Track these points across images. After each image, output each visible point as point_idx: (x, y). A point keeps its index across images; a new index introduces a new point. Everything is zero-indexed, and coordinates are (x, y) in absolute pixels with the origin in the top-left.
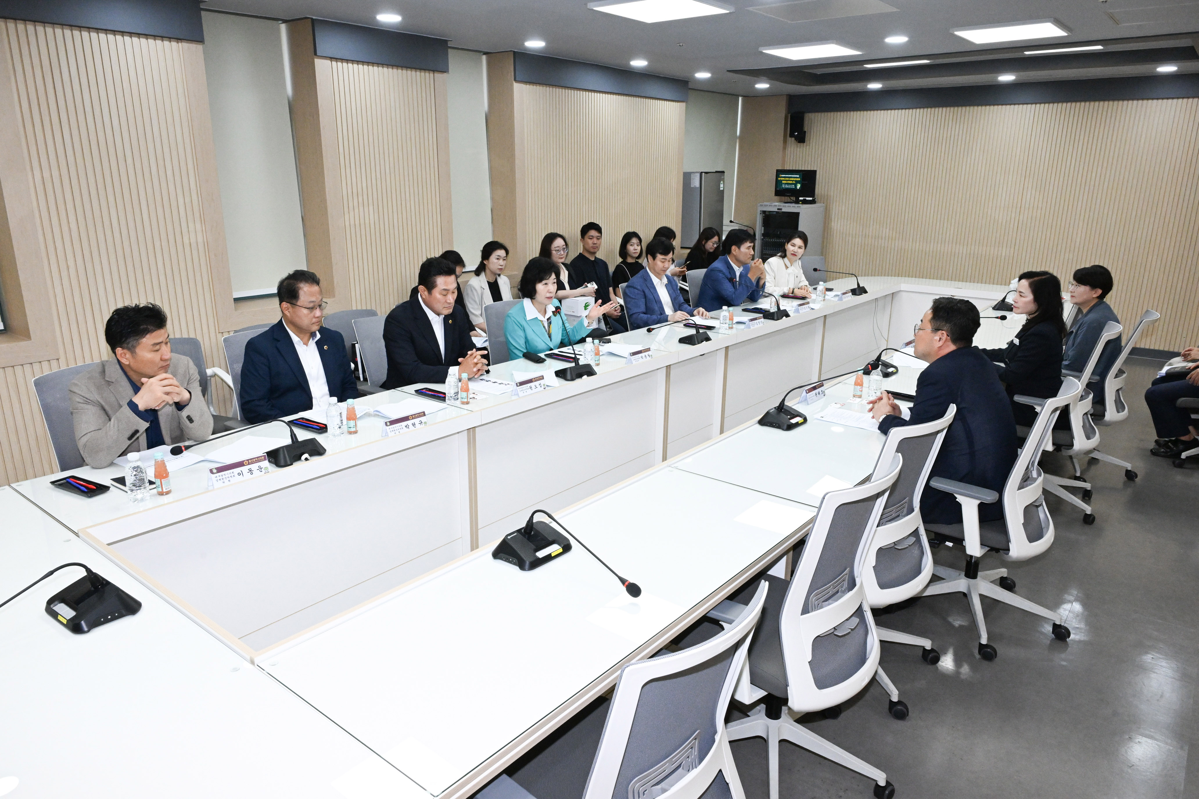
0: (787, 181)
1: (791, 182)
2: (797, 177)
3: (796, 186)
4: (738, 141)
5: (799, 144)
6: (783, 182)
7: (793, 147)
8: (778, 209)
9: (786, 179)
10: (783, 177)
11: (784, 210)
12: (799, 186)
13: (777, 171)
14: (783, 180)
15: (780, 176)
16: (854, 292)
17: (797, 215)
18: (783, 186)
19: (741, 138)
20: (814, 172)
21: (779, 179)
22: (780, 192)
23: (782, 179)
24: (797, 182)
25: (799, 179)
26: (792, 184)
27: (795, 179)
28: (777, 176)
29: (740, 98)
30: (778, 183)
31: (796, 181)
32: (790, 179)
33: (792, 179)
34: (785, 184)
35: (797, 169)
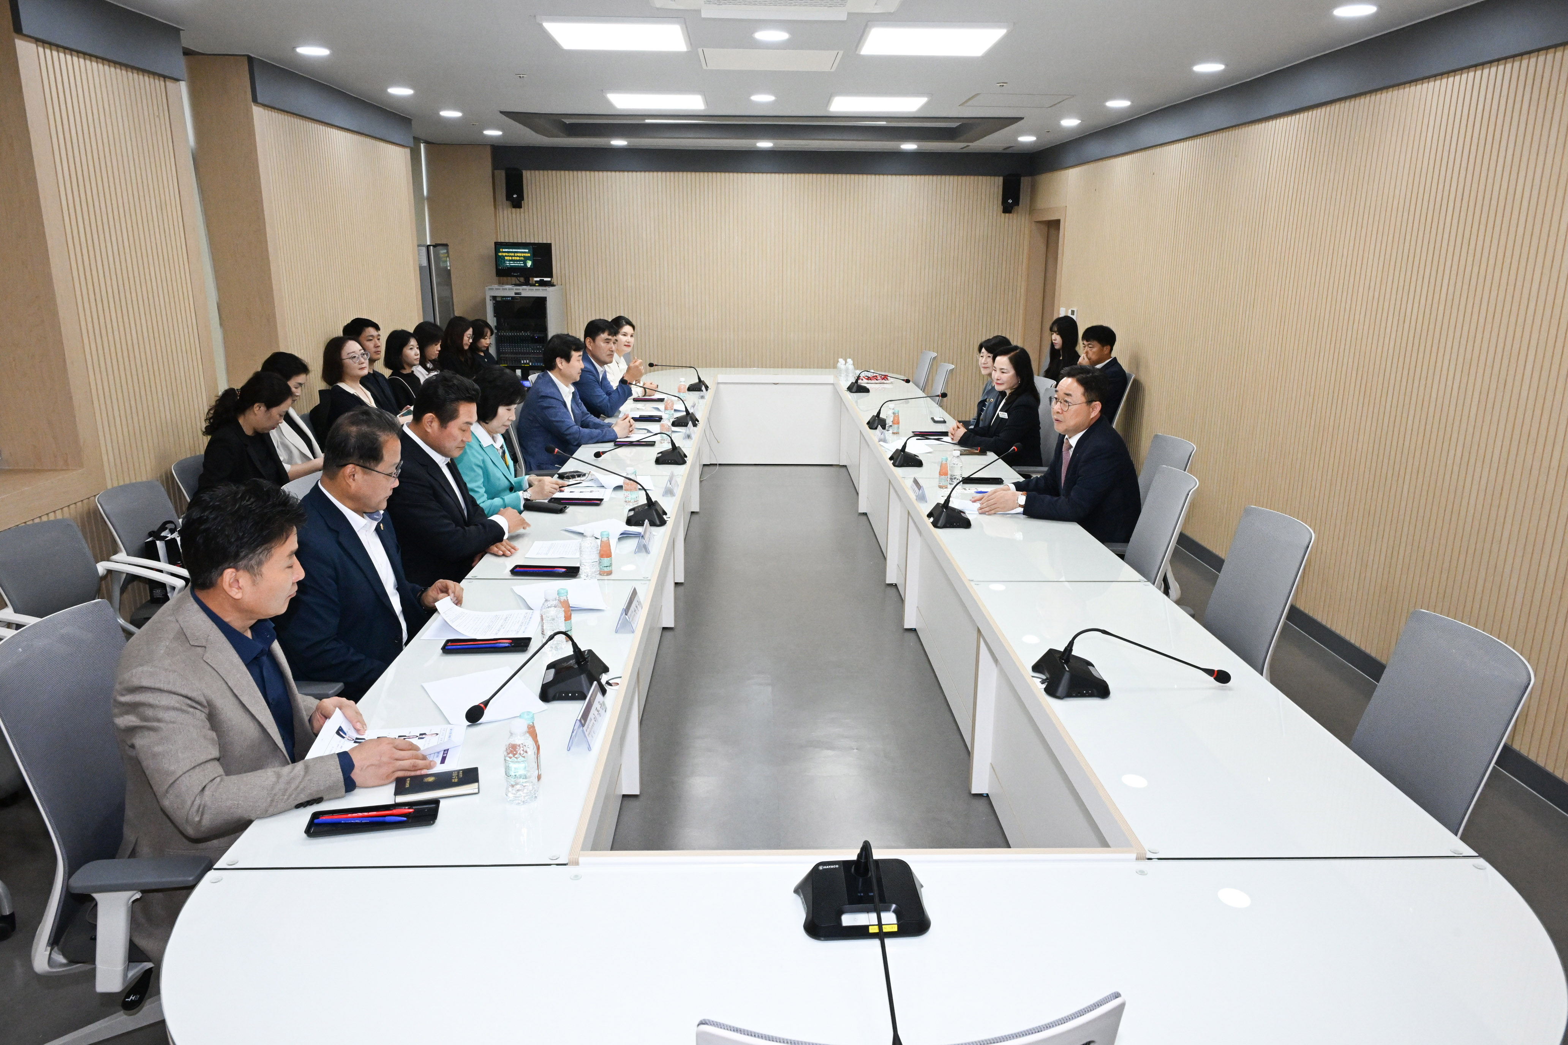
0: (512, 256)
1: (518, 258)
2: (525, 252)
3: (525, 263)
4: (426, 202)
5: (514, 210)
6: (506, 258)
7: (508, 214)
8: (516, 294)
9: (511, 254)
10: (504, 252)
11: (524, 294)
12: (529, 264)
13: (496, 244)
14: (506, 256)
15: (501, 250)
16: (693, 388)
17: (544, 300)
18: (508, 264)
19: (429, 198)
20: (550, 245)
21: (500, 254)
22: (504, 273)
23: (504, 254)
24: (526, 258)
25: (529, 255)
26: (519, 261)
27: (523, 255)
28: (497, 251)
29: (422, 145)
30: (498, 259)
31: (524, 257)
32: (516, 254)
33: (520, 255)
34: (510, 261)
35: (524, 241)
